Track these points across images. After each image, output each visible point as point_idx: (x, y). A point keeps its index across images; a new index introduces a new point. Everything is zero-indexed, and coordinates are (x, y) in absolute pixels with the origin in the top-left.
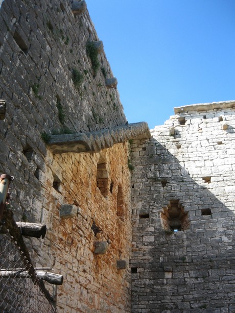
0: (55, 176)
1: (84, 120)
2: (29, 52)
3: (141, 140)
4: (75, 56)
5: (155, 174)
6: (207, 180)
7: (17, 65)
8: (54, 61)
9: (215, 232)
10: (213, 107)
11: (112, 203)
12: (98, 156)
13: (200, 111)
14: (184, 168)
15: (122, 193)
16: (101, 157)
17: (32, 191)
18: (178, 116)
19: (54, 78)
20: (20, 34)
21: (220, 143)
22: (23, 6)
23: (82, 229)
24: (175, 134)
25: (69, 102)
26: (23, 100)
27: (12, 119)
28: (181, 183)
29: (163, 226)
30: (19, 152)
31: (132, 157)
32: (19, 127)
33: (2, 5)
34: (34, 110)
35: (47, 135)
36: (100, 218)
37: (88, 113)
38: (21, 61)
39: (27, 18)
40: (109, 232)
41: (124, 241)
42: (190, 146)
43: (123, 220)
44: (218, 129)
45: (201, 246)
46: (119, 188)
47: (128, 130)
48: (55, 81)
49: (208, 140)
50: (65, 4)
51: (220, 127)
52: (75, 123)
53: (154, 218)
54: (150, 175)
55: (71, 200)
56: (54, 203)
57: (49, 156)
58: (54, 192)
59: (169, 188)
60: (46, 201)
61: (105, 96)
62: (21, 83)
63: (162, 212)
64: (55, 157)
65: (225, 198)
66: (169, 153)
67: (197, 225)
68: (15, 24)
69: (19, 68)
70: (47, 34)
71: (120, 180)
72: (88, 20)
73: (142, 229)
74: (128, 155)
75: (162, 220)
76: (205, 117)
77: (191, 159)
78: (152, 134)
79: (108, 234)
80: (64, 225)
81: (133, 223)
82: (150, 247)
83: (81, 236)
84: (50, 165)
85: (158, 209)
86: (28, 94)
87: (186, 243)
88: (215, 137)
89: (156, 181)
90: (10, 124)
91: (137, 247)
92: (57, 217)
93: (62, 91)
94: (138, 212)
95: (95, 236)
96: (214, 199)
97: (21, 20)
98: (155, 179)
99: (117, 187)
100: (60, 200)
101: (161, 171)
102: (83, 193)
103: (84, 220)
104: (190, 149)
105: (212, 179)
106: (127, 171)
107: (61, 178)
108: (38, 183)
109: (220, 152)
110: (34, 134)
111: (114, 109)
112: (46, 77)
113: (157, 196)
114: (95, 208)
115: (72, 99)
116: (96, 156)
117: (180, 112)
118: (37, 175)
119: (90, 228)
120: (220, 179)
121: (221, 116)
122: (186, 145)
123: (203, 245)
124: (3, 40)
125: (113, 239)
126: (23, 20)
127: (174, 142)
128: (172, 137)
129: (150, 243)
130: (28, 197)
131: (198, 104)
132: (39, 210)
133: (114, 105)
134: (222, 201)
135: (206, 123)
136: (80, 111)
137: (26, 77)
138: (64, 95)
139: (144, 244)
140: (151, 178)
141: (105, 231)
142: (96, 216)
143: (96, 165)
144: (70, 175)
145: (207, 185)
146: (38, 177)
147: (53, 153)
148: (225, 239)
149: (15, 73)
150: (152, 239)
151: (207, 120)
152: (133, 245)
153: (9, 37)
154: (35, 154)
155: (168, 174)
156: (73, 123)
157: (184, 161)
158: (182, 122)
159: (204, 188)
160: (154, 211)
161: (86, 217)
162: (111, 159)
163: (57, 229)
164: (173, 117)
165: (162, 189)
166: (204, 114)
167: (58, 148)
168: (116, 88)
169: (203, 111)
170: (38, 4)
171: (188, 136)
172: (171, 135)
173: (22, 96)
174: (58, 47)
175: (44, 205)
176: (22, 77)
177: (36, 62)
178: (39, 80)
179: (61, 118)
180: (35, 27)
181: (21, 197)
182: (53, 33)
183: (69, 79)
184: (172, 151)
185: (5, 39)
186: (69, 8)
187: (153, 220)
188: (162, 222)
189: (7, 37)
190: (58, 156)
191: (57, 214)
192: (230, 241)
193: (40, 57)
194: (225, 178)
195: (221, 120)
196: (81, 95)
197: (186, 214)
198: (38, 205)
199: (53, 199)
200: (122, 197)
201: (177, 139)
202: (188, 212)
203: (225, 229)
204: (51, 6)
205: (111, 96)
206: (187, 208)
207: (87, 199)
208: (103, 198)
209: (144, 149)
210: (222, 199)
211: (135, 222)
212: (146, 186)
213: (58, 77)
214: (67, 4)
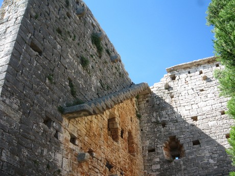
0: (71, 135)
1: (94, 90)
2: (44, 54)
3: (144, 95)
4: (82, 46)
5: (156, 119)
6: (195, 119)
7: (35, 65)
8: (65, 55)
9: (203, 157)
10: (195, 64)
11: (124, 145)
12: (108, 113)
13: (185, 68)
14: (177, 113)
15: (132, 137)
16: (110, 113)
17: (53, 148)
18: (170, 74)
19: (65, 67)
20: (35, 43)
21: (202, 90)
22: (36, 24)
23: (98, 168)
24: (168, 88)
25: (79, 80)
26: (41, 88)
27: (33, 102)
28: (176, 124)
29: (166, 156)
30: (41, 124)
31: (139, 108)
32: (39, 106)
33: (20, 28)
34: (51, 92)
35: (62, 108)
36: (112, 158)
37: (97, 85)
38: (37, 62)
39: (40, 30)
40: (122, 167)
41: (137, 171)
42: (180, 95)
43: (134, 156)
44: (199, 80)
45: (194, 168)
46: (129, 133)
47: (128, 92)
48: (66, 69)
49: (193, 89)
50: (71, 12)
51: (201, 79)
52: (86, 94)
53: (159, 151)
54: (154, 120)
55: (87, 149)
56: (72, 153)
57: (65, 122)
58: (71, 146)
59: (167, 128)
60: (65, 152)
61: (111, 70)
62: (39, 76)
63: (164, 146)
64: (70, 121)
65: (209, 131)
66: (165, 103)
67: (190, 153)
68: (31, 37)
69: (36, 67)
70: (57, 37)
71: (130, 127)
72: (91, 18)
73: (151, 160)
74: (136, 107)
75: (164, 152)
76: (189, 73)
77: (182, 105)
78: (152, 90)
79: (121, 168)
80: (82, 167)
81: (144, 156)
82: (158, 173)
83: (97, 173)
84: (67, 128)
85: (161, 144)
86: (45, 82)
87: (183, 167)
88: (197, 86)
89: (158, 124)
90: (32, 106)
91: (148, 174)
92: (75, 162)
93: (73, 74)
94: (147, 148)
95: (110, 170)
96: (201, 133)
97: (35, 33)
98: (157, 123)
99: (127, 133)
100: (77, 150)
101: (161, 116)
102: (96, 142)
103: (99, 161)
104: (180, 98)
105: (198, 118)
106: (136, 120)
107: (76, 135)
108: (58, 142)
109: (202, 97)
110: (52, 109)
111: (120, 77)
112: (59, 68)
113: (159, 135)
114: (108, 151)
115: (82, 77)
116: (106, 114)
117: (171, 71)
118: (56, 136)
119: (105, 166)
120: (204, 117)
121: (201, 70)
122: (177, 95)
123: (196, 168)
124: (22, 51)
125: (126, 171)
126: (36, 33)
127: (168, 93)
128: (167, 90)
129: (157, 170)
130: (50, 153)
131: (183, 64)
132: (60, 159)
133: (120, 74)
134: (207, 134)
135: (191, 77)
136: (90, 85)
137: (42, 72)
138: (75, 77)
139: (153, 171)
140: (154, 122)
141: (118, 166)
142: (109, 157)
143: (107, 120)
144: (84, 132)
145: (195, 123)
146: (57, 138)
147: (68, 119)
148: (211, 161)
149: (34, 71)
150: (158, 167)
151: (191, 74)
152: (145, 173)
153: (27, 48)
154: (54, 122)
155: (166, 118)
156: (84, 95)
157: (177, 107)
158: (173, 78)
159: (193, 125)
160: (158, 146)
161: (100, 159)
162: (120, 113)
163: (76, 170)
164: (166, 75)
165: (163, 129)
166: (188, 70)
167: (71, 115)
168: (120, 61)
169: (188, 68)
170: (48, 18)
171: (178, 88)
172: (166, 89)
173: (40, 85)
174: (67, 44)
175: (64, 156)
176: (39, 72)
177: (50, 59)
178: (53, 71)
179: (73, 93)
180: (47, 35)
181: (45, 153)
182: (62, 35)
183: (78, 64)
184: (167, 101)
185: (23, 50)
186: (74, 14)
187: (158, 153)
188: (164, 153)
189: (25, 48)
190: (73, 120)
191: (75, 160)
192: (216, 162)
193: (53, 55)
194: (207, 116)
195: (201, 73)
196: (89, 73)
197: (181, 146)
198: (59, 156)
199: (71, 150)
200: (132, 139)
201: (171, 91)
202: (183, 144)
203: (211, 154)
204: (58, 17)
205: (116, 68)
206: (181, 141)
207: (100, 146)
208: (115, 143)
209: (147, 101)
210: (207, 132)
211: (145, 156)
212: (151, 128)
213: (68, 66)
214: (72, 11)
